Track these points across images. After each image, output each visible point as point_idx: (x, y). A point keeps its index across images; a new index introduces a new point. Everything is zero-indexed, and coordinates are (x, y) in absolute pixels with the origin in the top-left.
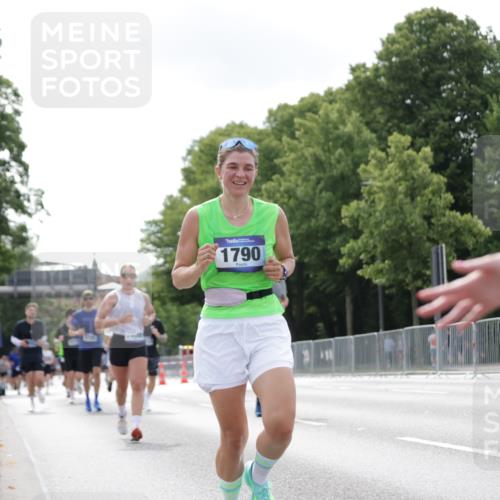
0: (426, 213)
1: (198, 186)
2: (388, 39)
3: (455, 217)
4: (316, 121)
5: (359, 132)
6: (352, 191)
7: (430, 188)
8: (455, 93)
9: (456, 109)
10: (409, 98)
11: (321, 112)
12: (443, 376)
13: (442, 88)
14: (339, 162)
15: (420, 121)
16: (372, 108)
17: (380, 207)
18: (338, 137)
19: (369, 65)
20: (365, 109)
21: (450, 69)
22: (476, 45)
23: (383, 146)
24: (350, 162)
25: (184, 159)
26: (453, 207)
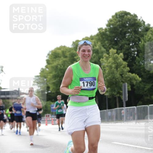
0: (121, 73)
1: (51, 65)
2: (109, 20)
3: (130, 75)
5: (101, 49)
7: (122, 66)
8: (130, 37)
9: (130, 42)
10: (116, 38)
12: (126, 123)
13: (126, 35)
14: (94, 57)
15: (119, 45)
16: (105, 41)
17: (107, 71)
19: (104, 28)
20: (102, 41)
21: (128, 29)
22: (137, 22)
23: (108, 53)
24: (97, 58)
25: (47, 57)
26: (129, 72)
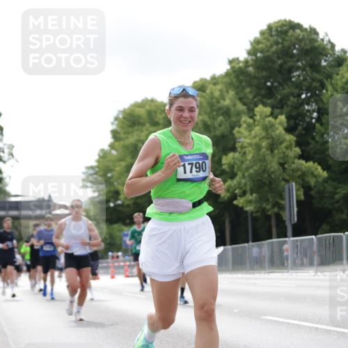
0: (281, 161)
1: (122, 143)
2: (254, 41)
3: (301, 164)
4: (204, 97)
5: (234, 105)
6: (229, 146)
7: (285, 144)
8: (301, 78)
9: (302, 89)
10: (269, 81)
11: (208, 91)
12: (294, 274)
13: (292, 75)
14: (220, 125)
15: (277, 98)
16: (244, 88)
17: (249, 157)
18: (220, 109)
19: (242, 59)
20: (238, 89)
21: (298, 61)
22: (316, 44)
23: (251, 115)
24: (228, 126)
25: (112, 124)
26: (300, 157)
